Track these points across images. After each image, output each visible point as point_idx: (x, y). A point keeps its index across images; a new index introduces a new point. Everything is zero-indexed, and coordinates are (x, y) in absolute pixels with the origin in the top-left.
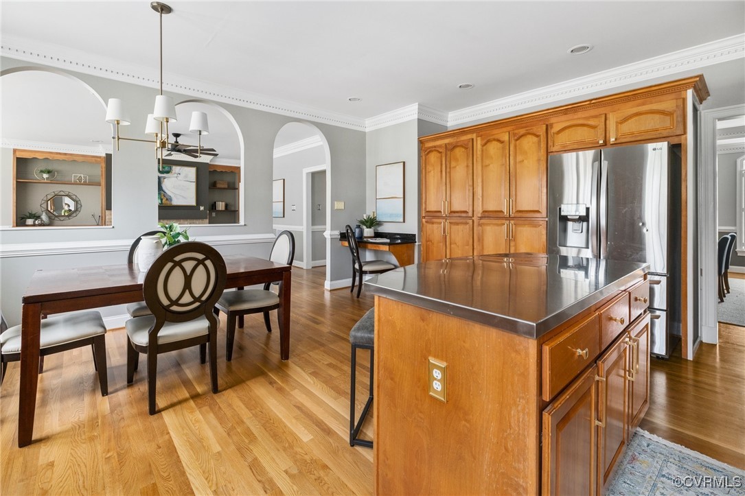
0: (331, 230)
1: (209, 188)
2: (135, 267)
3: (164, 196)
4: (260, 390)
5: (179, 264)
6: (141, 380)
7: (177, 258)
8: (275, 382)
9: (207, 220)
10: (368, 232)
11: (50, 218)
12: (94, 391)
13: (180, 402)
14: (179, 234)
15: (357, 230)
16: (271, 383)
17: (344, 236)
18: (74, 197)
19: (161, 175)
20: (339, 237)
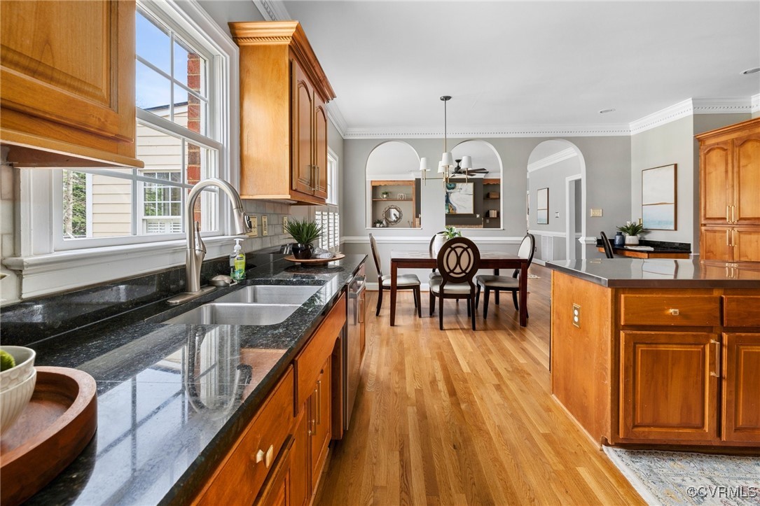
0: (587, 236)
1: (484, 199)
2: (433, 252)
3: (451, 207)
4: (502, 337)
5: (453, 249)
6: (436, 316)
7: (453, 246)
8: (512, 335)
9: (482, 226)
10: (630, 239)
11: (387, 222)
12: (415, 315)
13: (455, 329)
14: (456, 233)
15: (618, 238)
16: (509, 335)
17: (600, 243)
18: (399, 209)
19: (448, 191)
20: (596, 243)
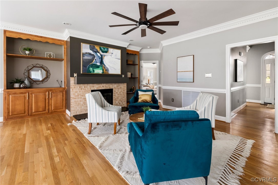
3: (105, 68)
11: (30, 82)
18: (46, 68)
